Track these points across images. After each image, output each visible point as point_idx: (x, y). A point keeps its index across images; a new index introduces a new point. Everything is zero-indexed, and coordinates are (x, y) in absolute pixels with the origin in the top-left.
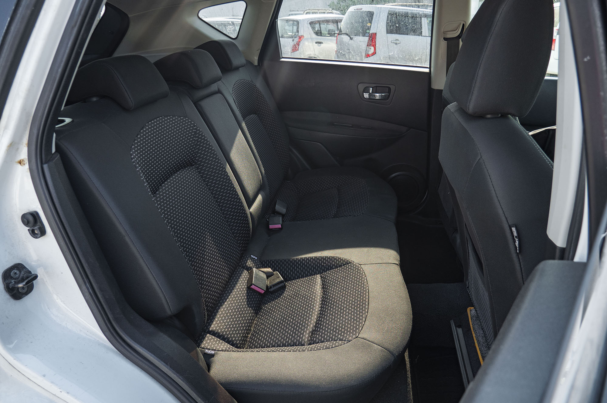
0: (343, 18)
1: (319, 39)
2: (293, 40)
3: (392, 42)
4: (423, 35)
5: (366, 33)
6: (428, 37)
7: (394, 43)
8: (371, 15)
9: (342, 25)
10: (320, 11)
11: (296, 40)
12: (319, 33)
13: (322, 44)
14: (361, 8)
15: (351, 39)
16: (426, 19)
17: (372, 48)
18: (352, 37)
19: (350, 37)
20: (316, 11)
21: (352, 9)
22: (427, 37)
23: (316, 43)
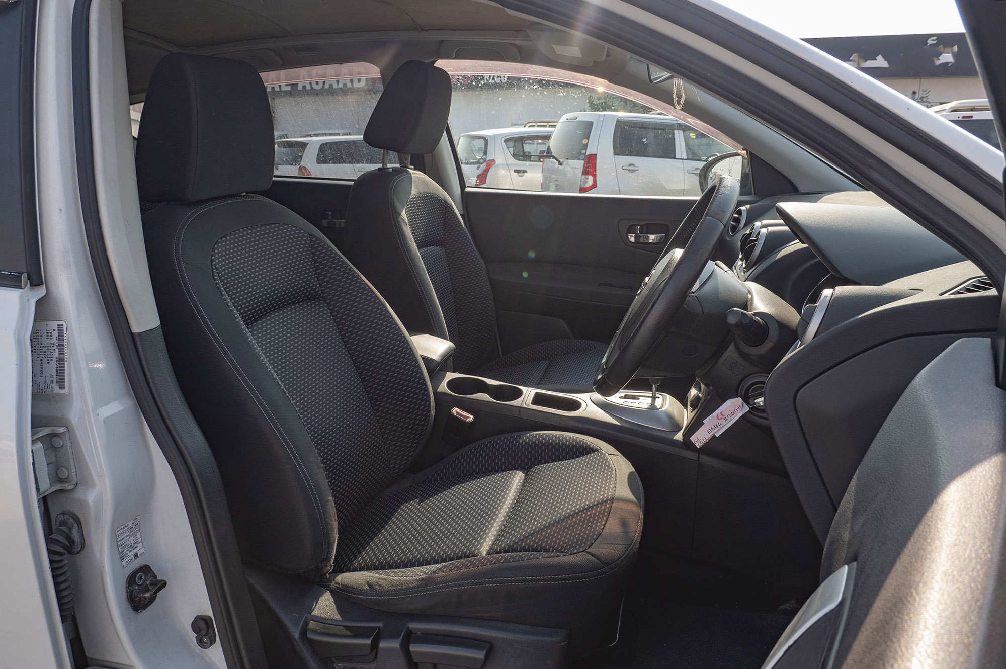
0: (552, 132)
1: (521, 165)
2: (478, 168)
3: (623, 168)
4: (677, 157)
5: (581, 154)
6: (686, 159)
7: (626, 169)
8: (588, 127)
9: (552, 143)
10: (550, 124)
11: (483, 166)
12: (522, 156)
13: (525, 174)
14: (575, 116)
15: (560, 164)
16: (681, 132)
17: (591, 178)
18: (561, 161)
19: (559, 162)
20: (546, 124)
21: (564, 118)
22: (684, 161)
23: (515, 171)
